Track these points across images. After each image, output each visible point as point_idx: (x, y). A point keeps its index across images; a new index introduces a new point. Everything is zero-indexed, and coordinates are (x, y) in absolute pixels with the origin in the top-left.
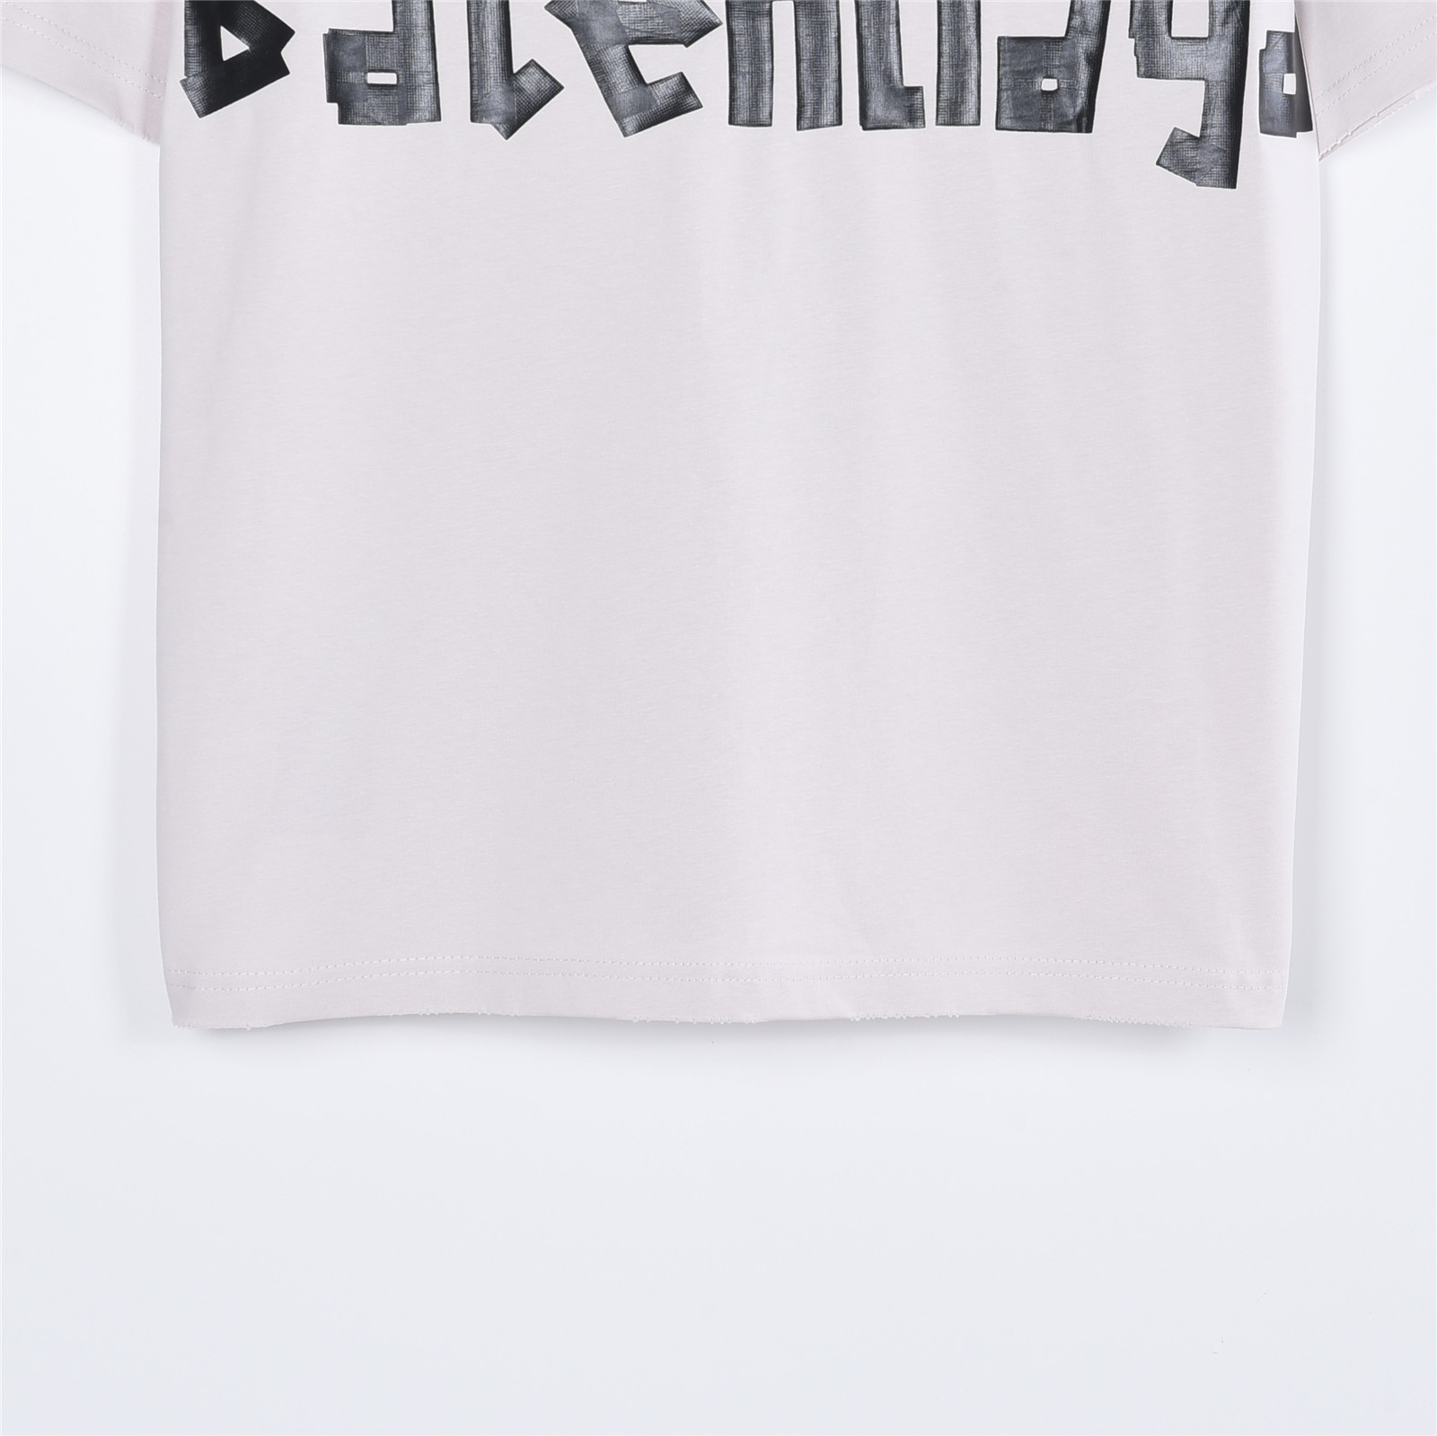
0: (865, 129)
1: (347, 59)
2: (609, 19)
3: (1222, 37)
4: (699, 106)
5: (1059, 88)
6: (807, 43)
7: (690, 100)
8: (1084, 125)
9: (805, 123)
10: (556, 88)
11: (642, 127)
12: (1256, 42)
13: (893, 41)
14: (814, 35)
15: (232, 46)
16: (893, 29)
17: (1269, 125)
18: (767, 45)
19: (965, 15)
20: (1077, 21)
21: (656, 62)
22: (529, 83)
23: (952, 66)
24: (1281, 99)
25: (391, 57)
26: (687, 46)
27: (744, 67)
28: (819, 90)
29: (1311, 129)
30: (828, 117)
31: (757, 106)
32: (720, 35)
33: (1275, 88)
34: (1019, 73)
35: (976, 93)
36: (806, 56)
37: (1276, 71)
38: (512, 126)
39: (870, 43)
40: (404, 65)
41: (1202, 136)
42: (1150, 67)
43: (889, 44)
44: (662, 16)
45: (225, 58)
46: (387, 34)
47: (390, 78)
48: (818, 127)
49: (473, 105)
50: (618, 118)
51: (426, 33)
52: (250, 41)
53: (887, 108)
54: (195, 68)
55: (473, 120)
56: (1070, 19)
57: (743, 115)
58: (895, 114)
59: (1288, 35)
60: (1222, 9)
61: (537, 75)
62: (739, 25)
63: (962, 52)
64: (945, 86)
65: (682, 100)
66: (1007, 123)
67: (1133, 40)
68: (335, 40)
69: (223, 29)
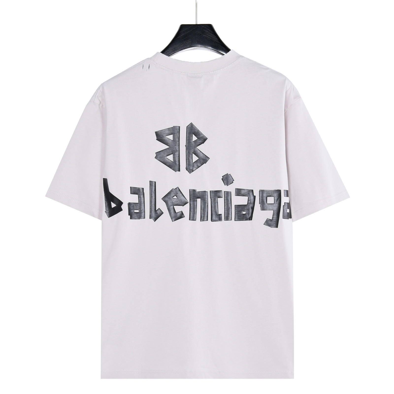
0: (212, 221)
1: (132, 208)
2: (171, 201)
3: (276, 203)
4: (184, 217)
5: (246, 213)
6: (202, 206)
7: (183, 216)
8: (251, 219)
9: (202, 220)
10: (162, 213)
11: (175, 220)
12: (282, 204)
13: (217, 206)
14: (204, 205)
15: (113, 205)
16: (217, 204)
17: (284, 217)
18: (196, 206)
19: (229, 201)
20: (249, 202)
21: (178, 209)
22: (158, 212)
23: (227, 210)
24: (286, 213)
25: (138, 207)
26: (183, 206)
27: (192, 210)
28: (204, 214)
29: (291, 218)
30: (206, 219)
31: (194, 217)
32: (188, 204)
33: (285, 211)
34: (239, 211)
35: (231, 215)
36: (202, 208)
37: (286, 209)
38: (155, 220)
39: (213, 206)
40: (140, 209)
41: (272, 219)
42: (263, 208)
43: (216, 207)
44: (179, 201)
45: (112, 207)
46: (137, 203)
47: (138, 211)
48: (204, 221)
49: (150, 216)
50: (172, 219)
51: (143, 203)
52: (116, 204)
53: (216, 218)
54: (107, 209)
55: (150, 218)
56: (248, 201)
57: (191, 219)
58: (217, 219)
59: (288, 203)
60: (276, 199)
61: (160, 211)
62: (191, 203)
63: (228, 208)
64: (226, 214)
65: (182, 216)
66: (237, 220)
67: (260, 204)
68: (129, 204)
69: (112, 202)
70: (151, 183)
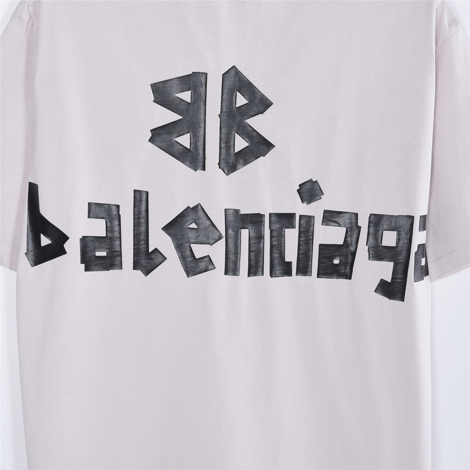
0: (271, 277)
4: (215, 268)
5: (340, 263)
9: (251, 274)
10: (164, 259)
11: (194, 275)
15: (45, 241)
20: (348, 239)
21: (200, 251)
25: (105, 246)
26: (212, 244)
30: (259, 272)
31: (235, 268)
32: (223, 241)
34: (326, 257)
37: (419, 258)
38: (147, 272)
40: (109, 249)
41: (391, 282)
46: (104, 237)
47: (104, 254)
48: (255, 276)
49: (134, 264)
50: (186, 271)
52: (51, 239)
53: (280, 269)
54: (31, 248)
55: (134, 269)
56: (345, 238)
57: (230, 271)
61: (158, 254)
62: (230, 238)
66: (321, 275)
68: (84, 239)
69: (42, 235)
70: (137, 194)
